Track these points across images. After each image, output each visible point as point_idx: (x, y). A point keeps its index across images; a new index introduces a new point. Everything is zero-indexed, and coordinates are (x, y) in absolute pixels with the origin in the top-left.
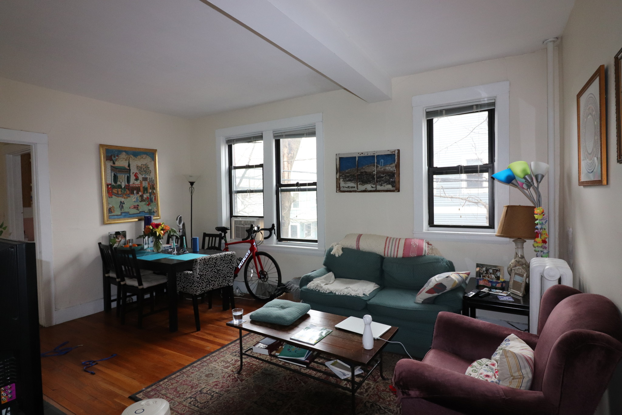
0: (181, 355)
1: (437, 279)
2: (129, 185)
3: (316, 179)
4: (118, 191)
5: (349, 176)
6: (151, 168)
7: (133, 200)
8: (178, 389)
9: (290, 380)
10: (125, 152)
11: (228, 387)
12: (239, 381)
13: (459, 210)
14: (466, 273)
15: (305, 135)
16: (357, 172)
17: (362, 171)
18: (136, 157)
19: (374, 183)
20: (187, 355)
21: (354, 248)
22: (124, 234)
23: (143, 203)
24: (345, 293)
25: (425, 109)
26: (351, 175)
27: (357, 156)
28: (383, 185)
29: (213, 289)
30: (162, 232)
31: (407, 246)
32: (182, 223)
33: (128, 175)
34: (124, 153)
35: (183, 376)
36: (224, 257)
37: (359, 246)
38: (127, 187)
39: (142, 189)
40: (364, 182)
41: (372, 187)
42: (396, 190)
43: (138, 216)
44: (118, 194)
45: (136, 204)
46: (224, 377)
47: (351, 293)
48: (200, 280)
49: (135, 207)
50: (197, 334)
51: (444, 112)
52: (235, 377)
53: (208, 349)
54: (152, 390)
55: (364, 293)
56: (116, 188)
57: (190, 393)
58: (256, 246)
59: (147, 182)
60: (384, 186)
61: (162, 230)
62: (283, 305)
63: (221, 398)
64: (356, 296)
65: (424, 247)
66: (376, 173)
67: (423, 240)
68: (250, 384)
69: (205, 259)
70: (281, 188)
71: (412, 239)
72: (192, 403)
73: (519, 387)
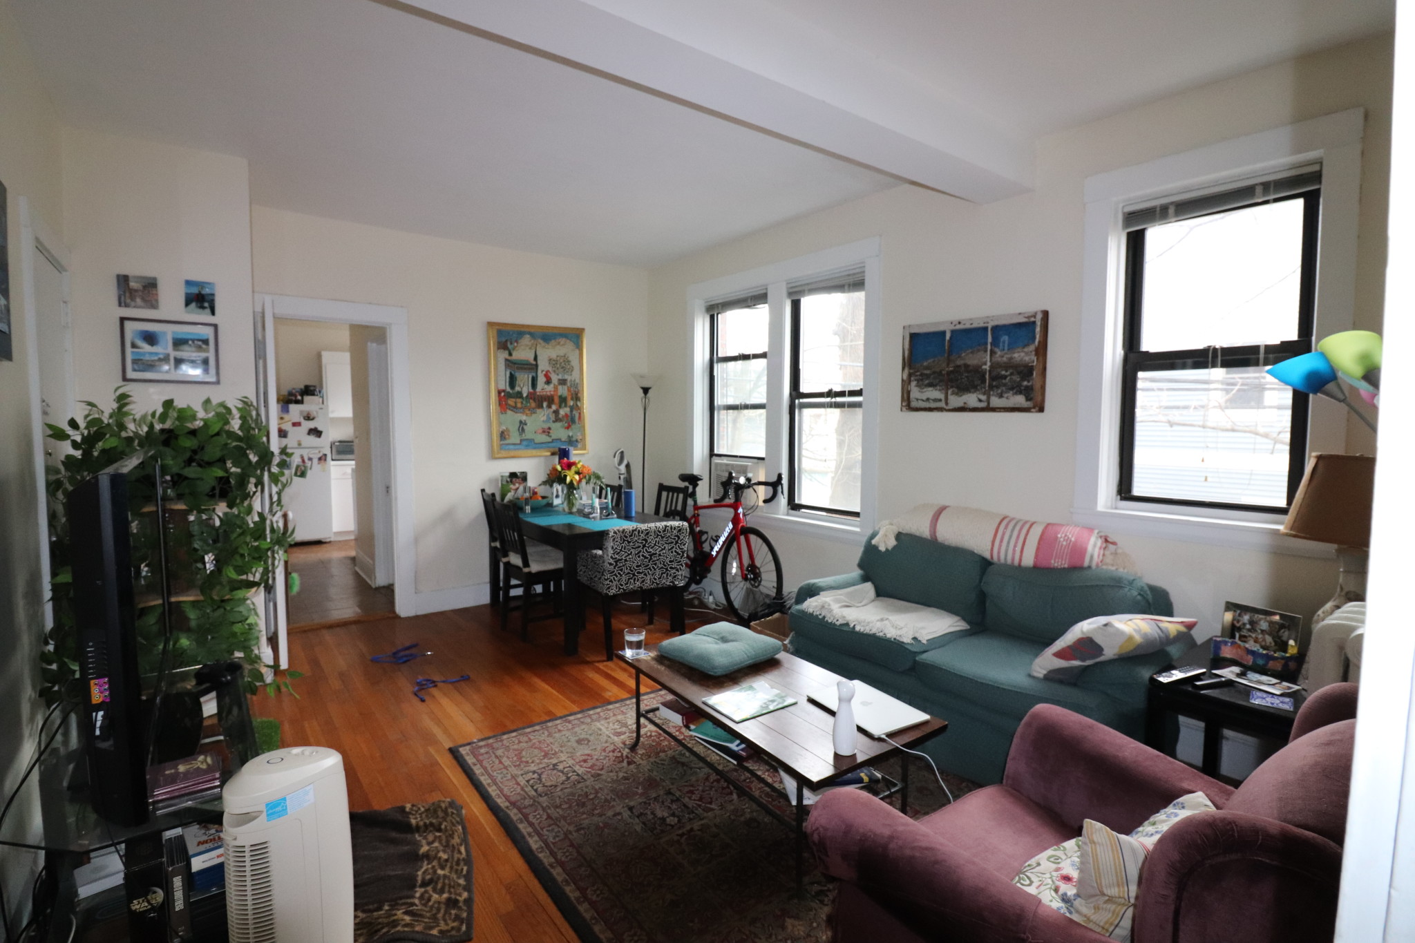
0: (560, 696)
1: (1086, 627)
2: (535, 392)
3: (862, 383)
4: (516, 403)
5: (930, 375)
6: (575, 363)
7: (542, 419)
8: (524, 753)
9: (715, 783)
10: (530, 334)
11: (602, 769)
12: (625, 764)
13: (1203, 461)
14: (1182, 622)
15: (846, 287)
16: (948, 365)
17: (959, 362)
18: (548, 343)
19: (983, 390)
20: (569, 699)
21: (924, 536)
22: (524, 477)
23: (558, 424)
24: (874, 631)
25: (1121, 205)
26: (934, 373)
27: (948, 328)
28: (1006, 395)
29: (641, 587)
30: (577, 477)
31: (1047, 541)
32: (625, 462)
33: (534, 374)
34: (528, 336)
35: (543, 733)
36: (664, 531)
37: (935, 532)
38: (532, 396)
39: (556, 400)
40: (963, 389)
41: (980, 401)
42: (1034, 408)
43: (549, 447)
44: (515, 407)
45: (546, 426)
46: (604, 750)
47: (886, 632)
48: (615, 568)
49: (544, 432)
50: (606, 666)
51: (1171, 210)
52: (622, 754)
53: (607, 695)
54: (487, 745)
55: (917, 635)
56: (514, 398)
57: (538, 764)
58: (744, 515)
59: (566, 387)
60: (1007, 398)
61: (578, 473)
62: (728, 635)
63: (579, 786)
64: (895, 639)
65: (1090, 548)
66: (991, 367)
67: (1091, 530)
68: (640, 772)
69: (624, 530)
70: (801, 400)
71: (1063, 525)
72: (531, 782)
73: (1111, 924)
